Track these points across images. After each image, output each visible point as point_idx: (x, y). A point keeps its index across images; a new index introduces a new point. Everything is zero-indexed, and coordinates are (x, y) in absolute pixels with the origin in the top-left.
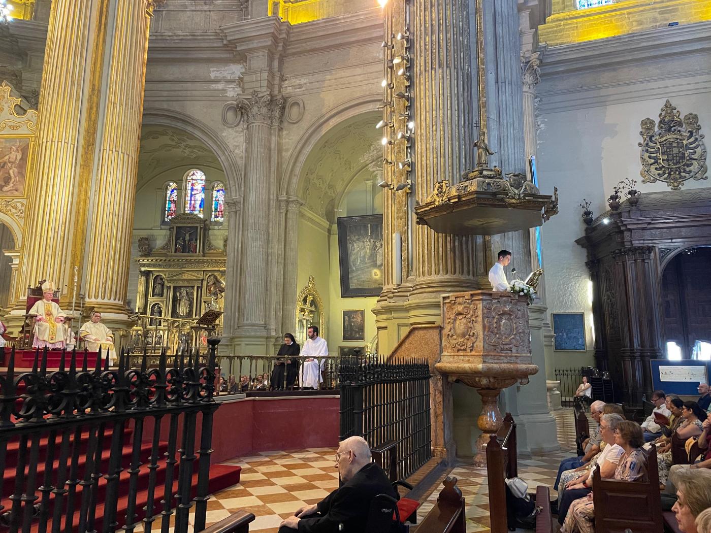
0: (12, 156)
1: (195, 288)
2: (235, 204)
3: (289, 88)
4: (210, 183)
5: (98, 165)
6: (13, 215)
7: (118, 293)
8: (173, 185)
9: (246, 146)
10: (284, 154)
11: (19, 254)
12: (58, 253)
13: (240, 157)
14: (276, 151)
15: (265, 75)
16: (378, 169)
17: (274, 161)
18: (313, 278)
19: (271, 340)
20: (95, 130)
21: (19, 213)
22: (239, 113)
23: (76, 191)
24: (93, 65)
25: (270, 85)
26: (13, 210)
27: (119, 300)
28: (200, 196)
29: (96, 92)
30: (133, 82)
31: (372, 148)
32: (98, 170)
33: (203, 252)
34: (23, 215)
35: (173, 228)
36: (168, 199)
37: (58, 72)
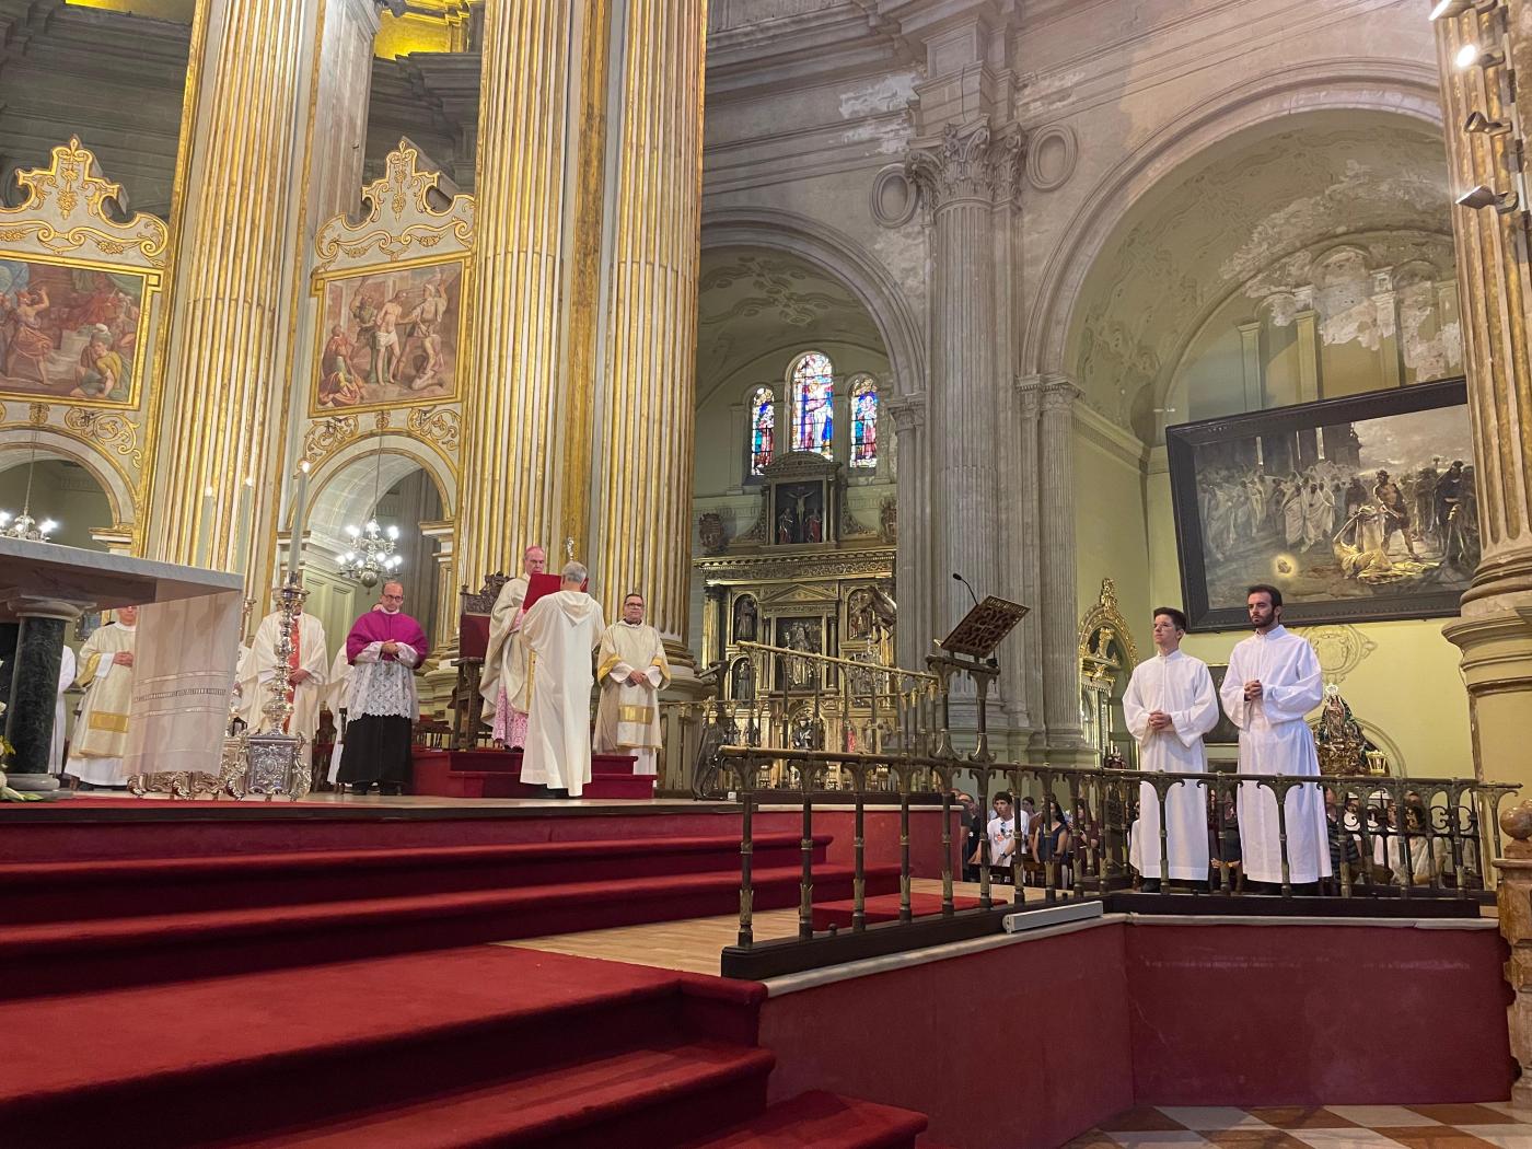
0: (426, 305)
1: (824, 621)
2: (910, 410)
3: (1033, 107)
4: (845, 381)
5: (610, 300)
6: (435, 441)
7: (669, 615)
8: (764, 394)
9: (932, 265)
10: (1028, 272)
11: (451, 530)
12: (533, 520)
13: (918, 297)
14: (1008, 267)
15: (974, 82)
16: (1274, 289)
17: (1004, 291)
18: (1110, 584)
19: (1021, 738)
20: (599, 213)
21: (449, 437)
22: (912, 189)
23: (564, 367)
24: (586, 57)
25: (988, 104)
26: (436, 431)
27: (672, 632)
28: (823, 414)
29: (596, 121)
30: (679, 89)
31: (1256, 236)
32: (610, 313)
33: (837, 539)
34: (456, 440)
35: (769, 488)
36: (754, 426)
37: (511, 86)
